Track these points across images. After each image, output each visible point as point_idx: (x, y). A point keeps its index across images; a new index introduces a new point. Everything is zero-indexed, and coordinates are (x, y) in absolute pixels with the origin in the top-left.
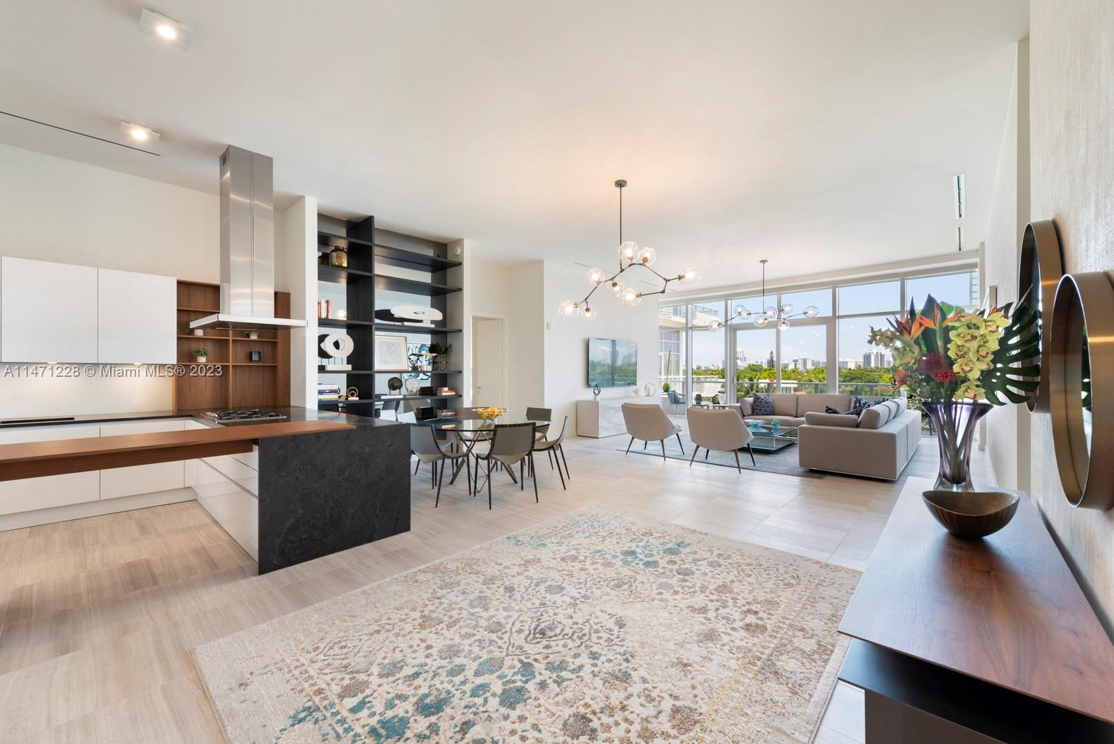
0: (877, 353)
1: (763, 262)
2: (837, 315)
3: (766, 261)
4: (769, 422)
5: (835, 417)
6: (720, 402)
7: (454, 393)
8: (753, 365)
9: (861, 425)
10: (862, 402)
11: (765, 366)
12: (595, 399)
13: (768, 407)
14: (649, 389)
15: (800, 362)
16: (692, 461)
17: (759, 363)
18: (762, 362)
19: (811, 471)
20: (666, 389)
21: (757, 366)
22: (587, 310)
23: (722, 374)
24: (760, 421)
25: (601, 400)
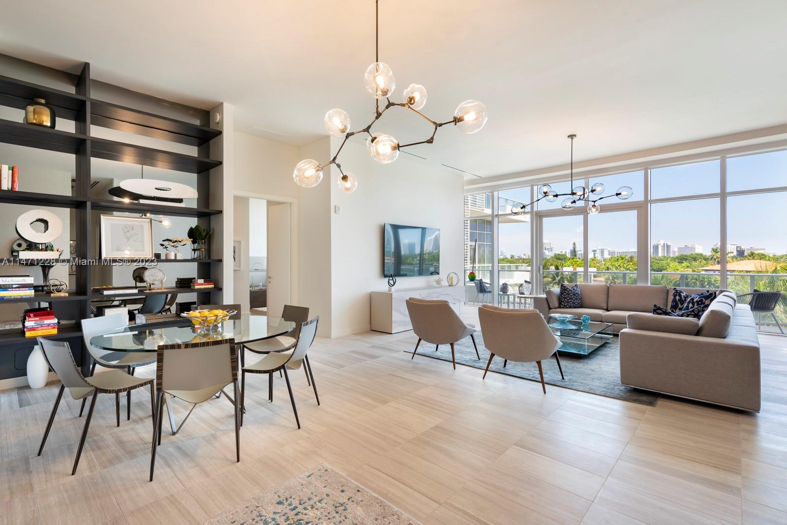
0: (664, 244)
1: (572, 136)
2: (649, 199)
3: (575, 136)
4: (579, 316)
5: (667, 320)
6: (526, 293)
7: (213, 286)
8: (559, 255)
9: (704, 332)
10: (682, 294)
11: (569, 255)
12: (390, 290)
13: (576, 299)
14: (452, 278)
15: (598, 251)
16: (487, 370)
17: (564, 253)
18: (566, 252)
19: (636, 391)
20: (472, 278)
21: (562, 255)
22: (345, 178)
23: (529, 262)
24: (568, 316)
25: (397, 291)
